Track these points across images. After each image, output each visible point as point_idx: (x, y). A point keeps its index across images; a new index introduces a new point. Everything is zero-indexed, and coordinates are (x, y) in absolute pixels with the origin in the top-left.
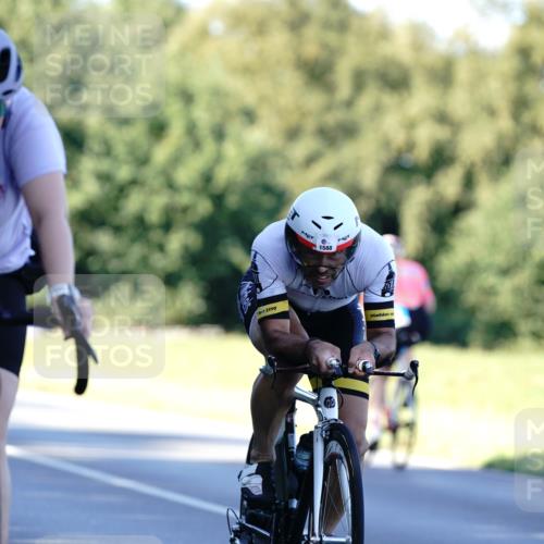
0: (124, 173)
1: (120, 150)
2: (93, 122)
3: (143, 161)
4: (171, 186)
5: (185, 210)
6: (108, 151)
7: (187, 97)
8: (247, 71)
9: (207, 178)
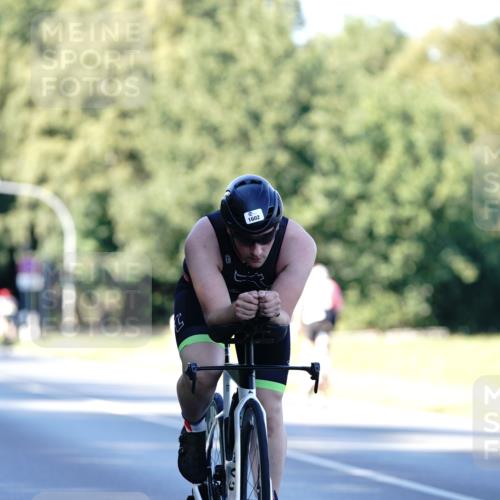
0: (351, 189)
1: (347, 167)
2: (322, 141)
3: (368, 178)
4: (395, 200)
5: (408, 222)
6: (336, 170)
7: (407, 118)
8: (464, 93)
9: (428, 194)
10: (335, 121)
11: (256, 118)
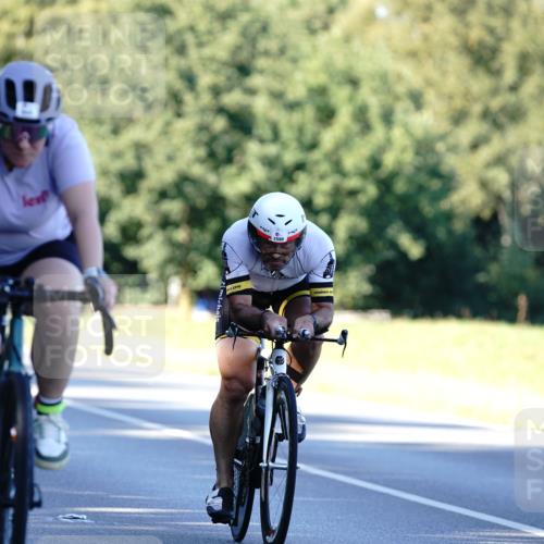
3: (312, 146)
4: (338, 168)
5: (353, 193)
6: (276, 136)
7: (354, 83)
10: (276, 85)
11: (190, 79)
